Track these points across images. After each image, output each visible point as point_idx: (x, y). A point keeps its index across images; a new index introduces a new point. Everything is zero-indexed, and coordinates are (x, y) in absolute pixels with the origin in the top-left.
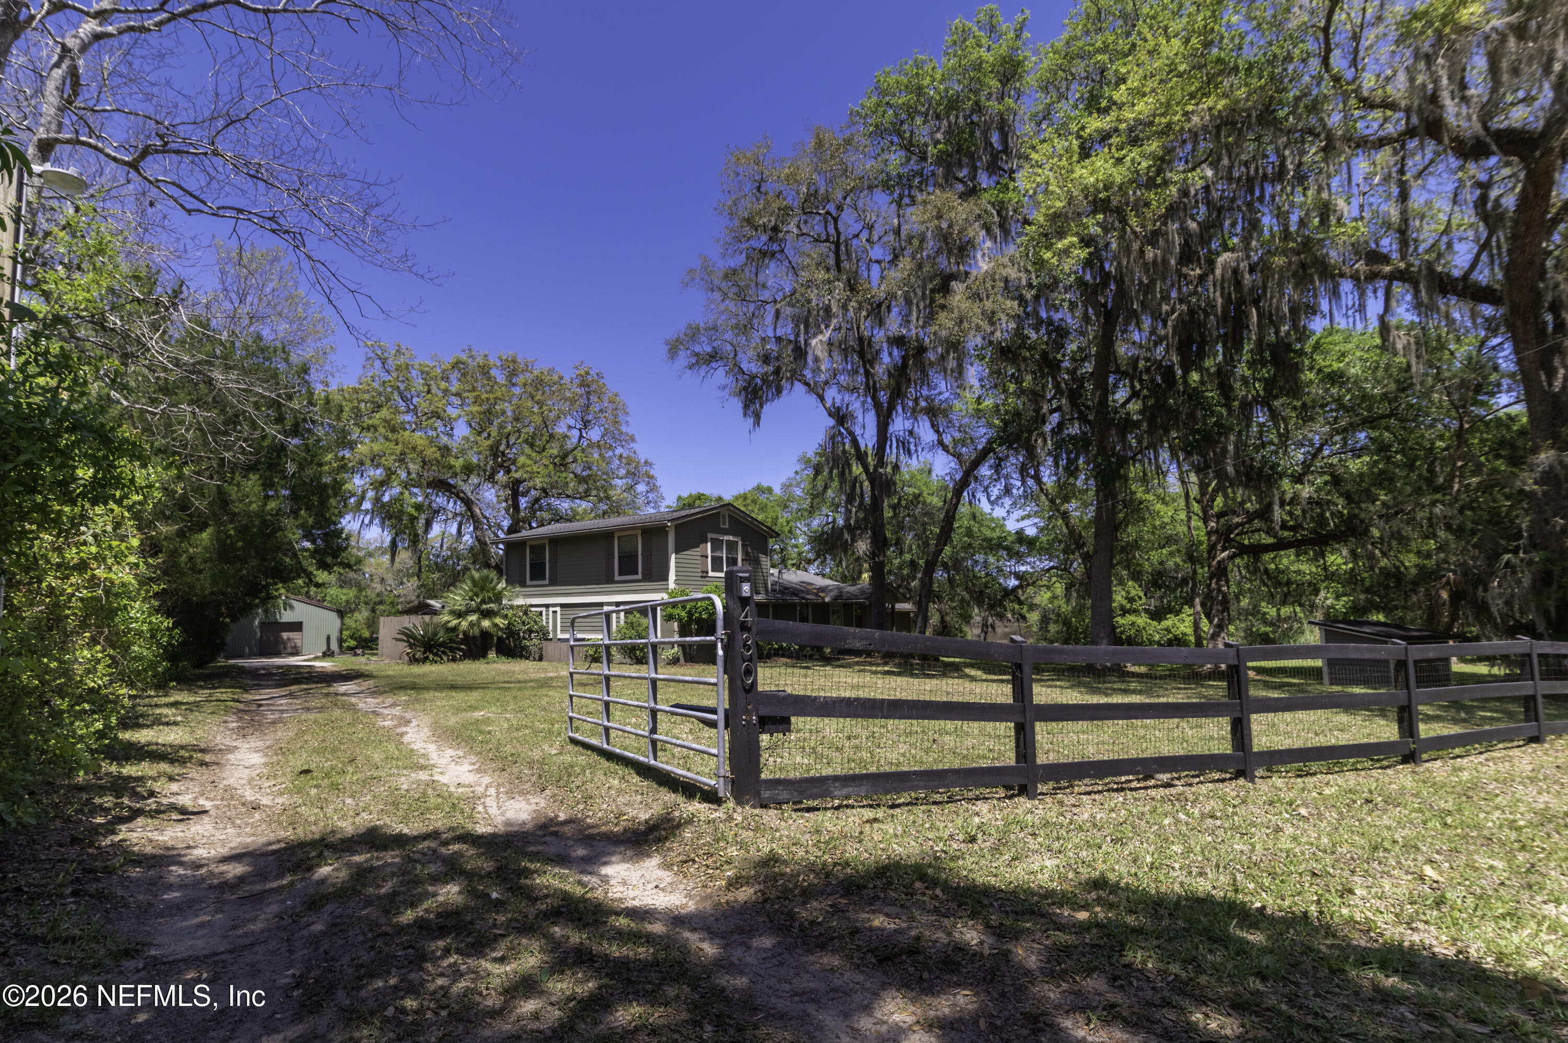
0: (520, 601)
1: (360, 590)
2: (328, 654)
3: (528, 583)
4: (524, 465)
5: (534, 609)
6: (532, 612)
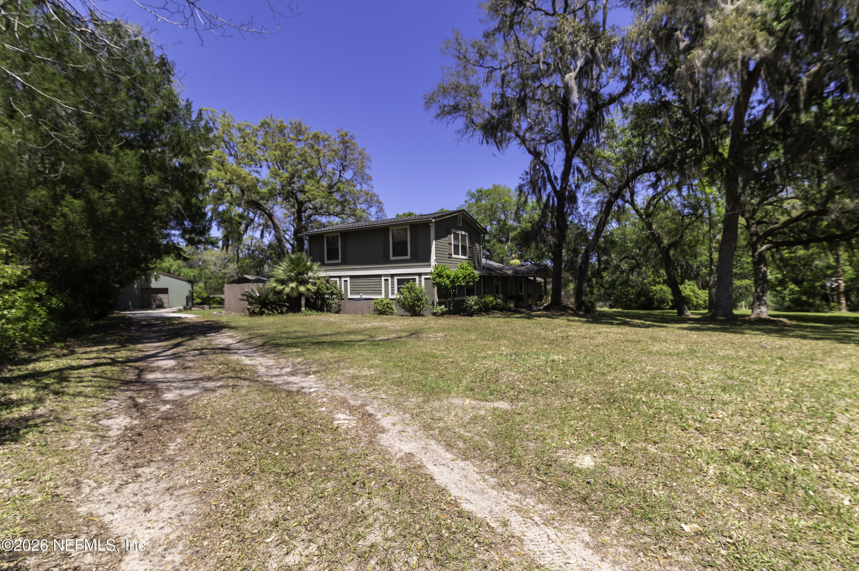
0: (322, 274)
1: (201, 270)
2: (186, 309)
3: (326, 262)
4: (310, 190)
5: (332, 279)
6: (332, 281)
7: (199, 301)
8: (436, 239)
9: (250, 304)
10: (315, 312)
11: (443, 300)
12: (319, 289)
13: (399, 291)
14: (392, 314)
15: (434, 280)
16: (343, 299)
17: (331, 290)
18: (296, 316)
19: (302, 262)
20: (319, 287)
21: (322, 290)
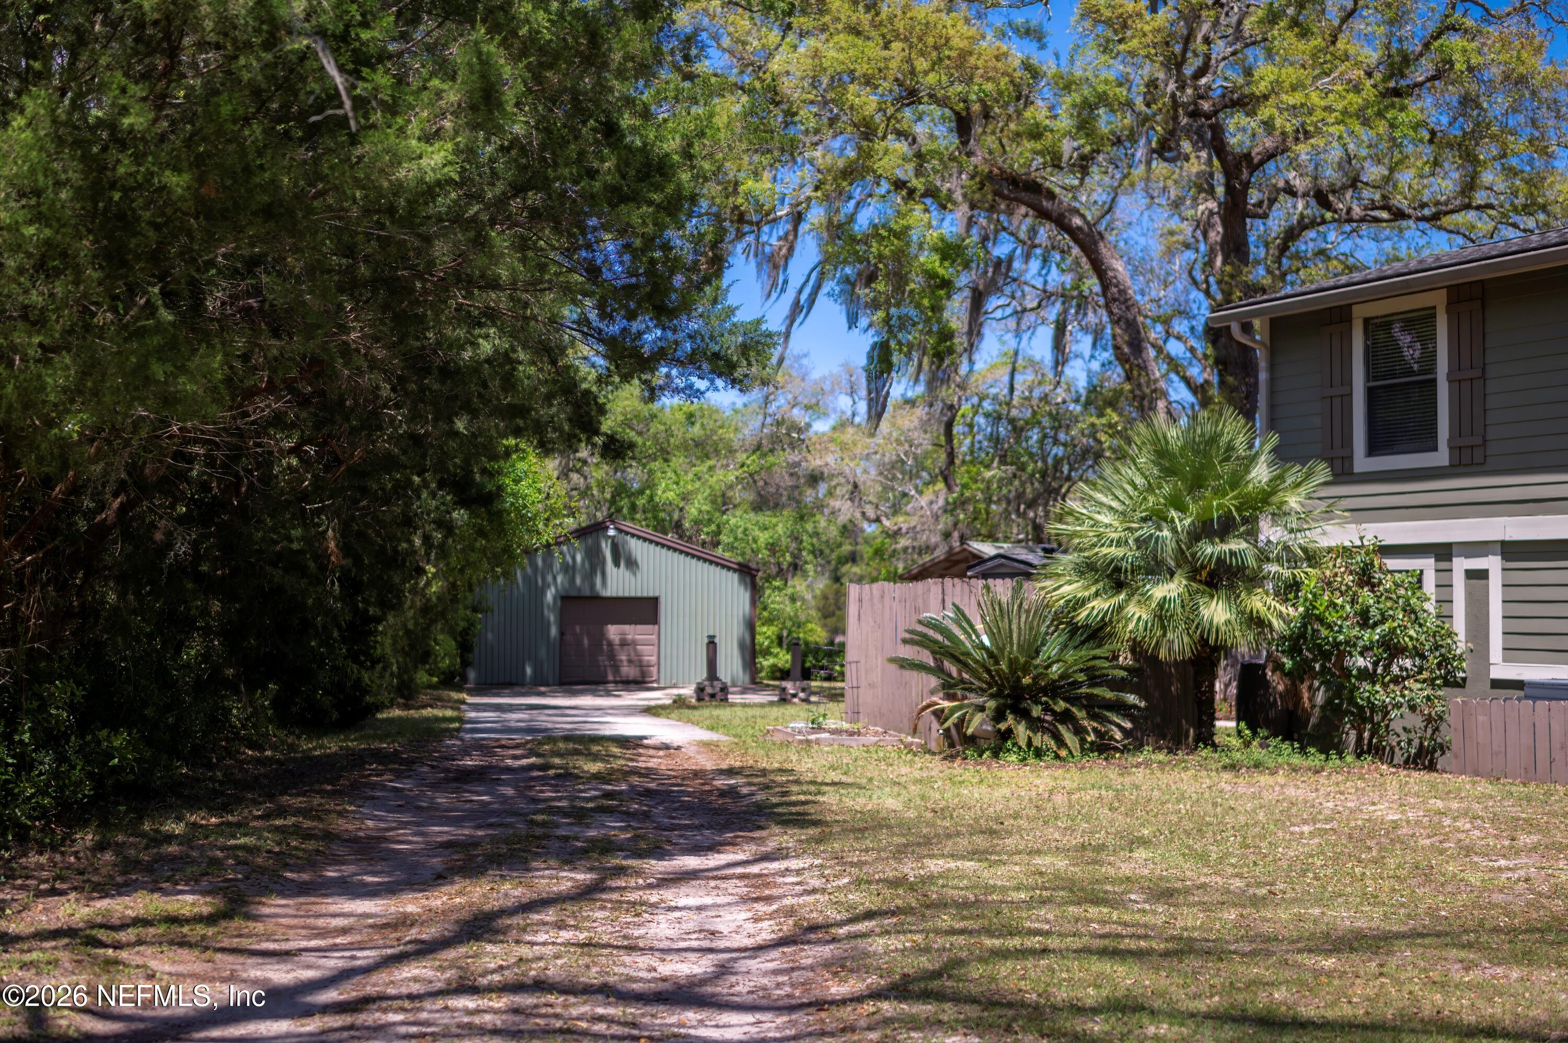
0: (1336, 534)
1: (802, 517)
3: (1362, 463)
5: (1392, 563)
6: (1391, 572)
7: (784, 658)
9: (949, 688)
10: (1287, 753)
12: (1313, 618)
16: (1461, 684)
17: (1386, 627)
18: (1186, 769)
19: (1220, 462)
20: (1314, 607)
21: (1329, 627)
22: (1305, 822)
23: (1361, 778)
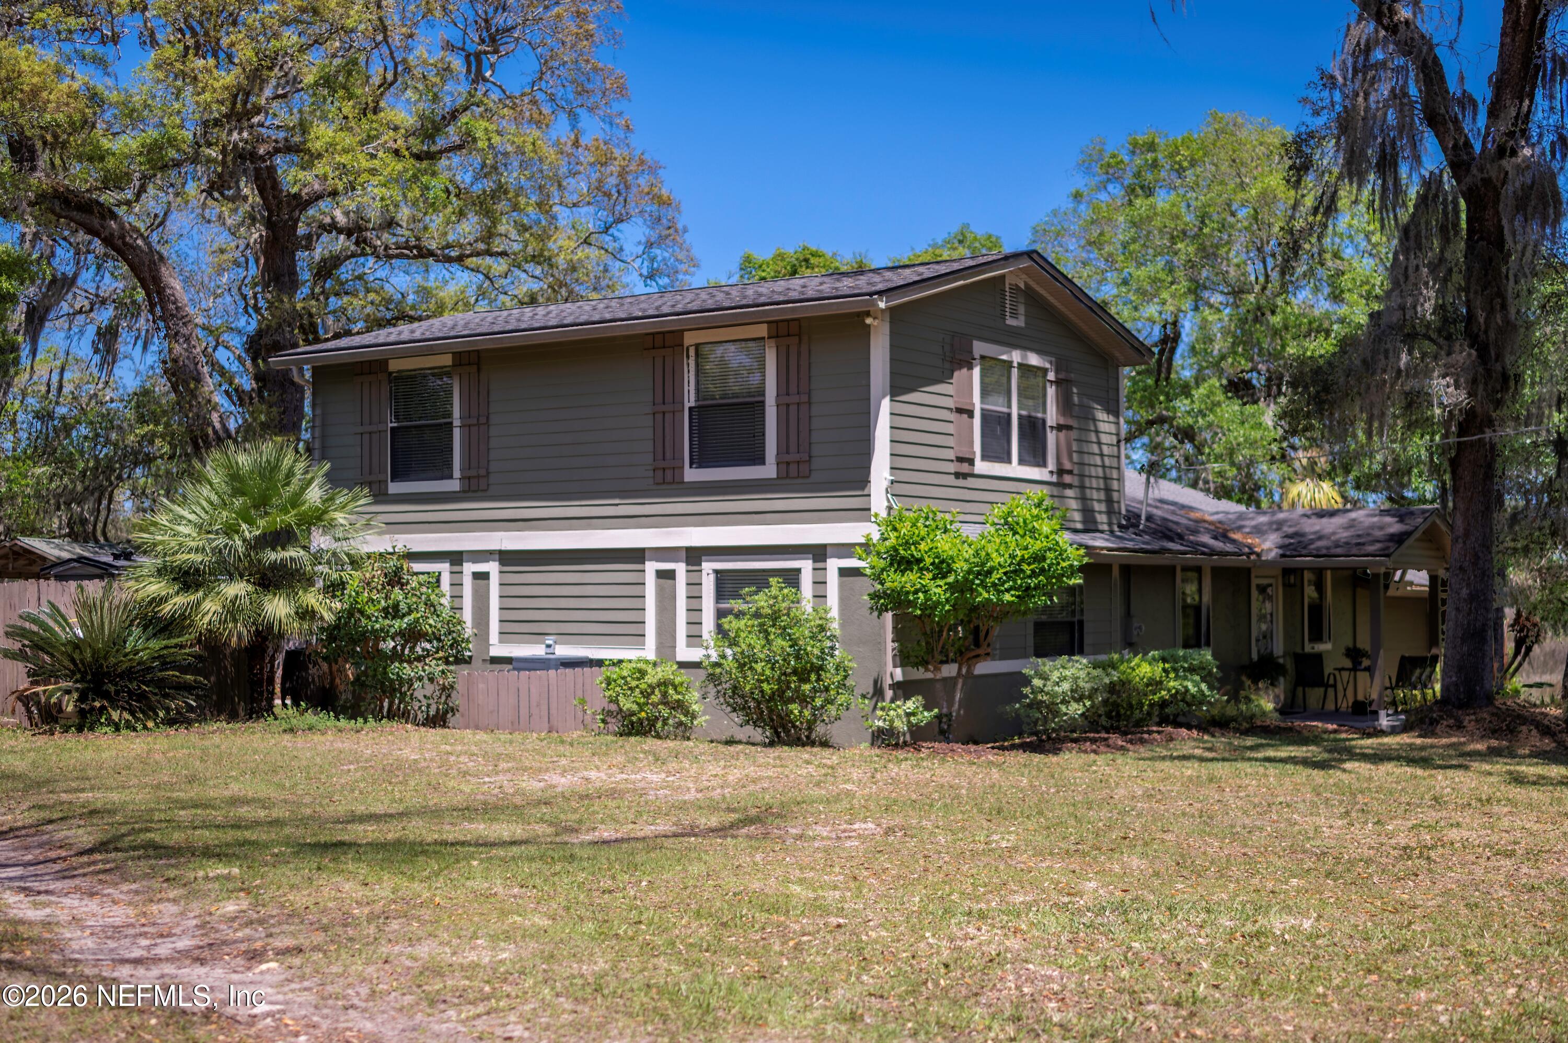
0: (374, 542)
3: (396, 487)
4: (331, 147)
5: (417, 567)
6: (417, 574)
8: (897, 389)
9: (41, 674)
10: (323, 720)
11: (920, 674)
12: (353, 612)
13: (720, 629)
14: (684, 731)
15: (878, 578)
16: (468, 661)
17: (412, 617)
18: (253, 733)
19: (283, 486)
20: (357, 602)
21: (369, 618)
22: (351, 763)
23: (392, 733)
